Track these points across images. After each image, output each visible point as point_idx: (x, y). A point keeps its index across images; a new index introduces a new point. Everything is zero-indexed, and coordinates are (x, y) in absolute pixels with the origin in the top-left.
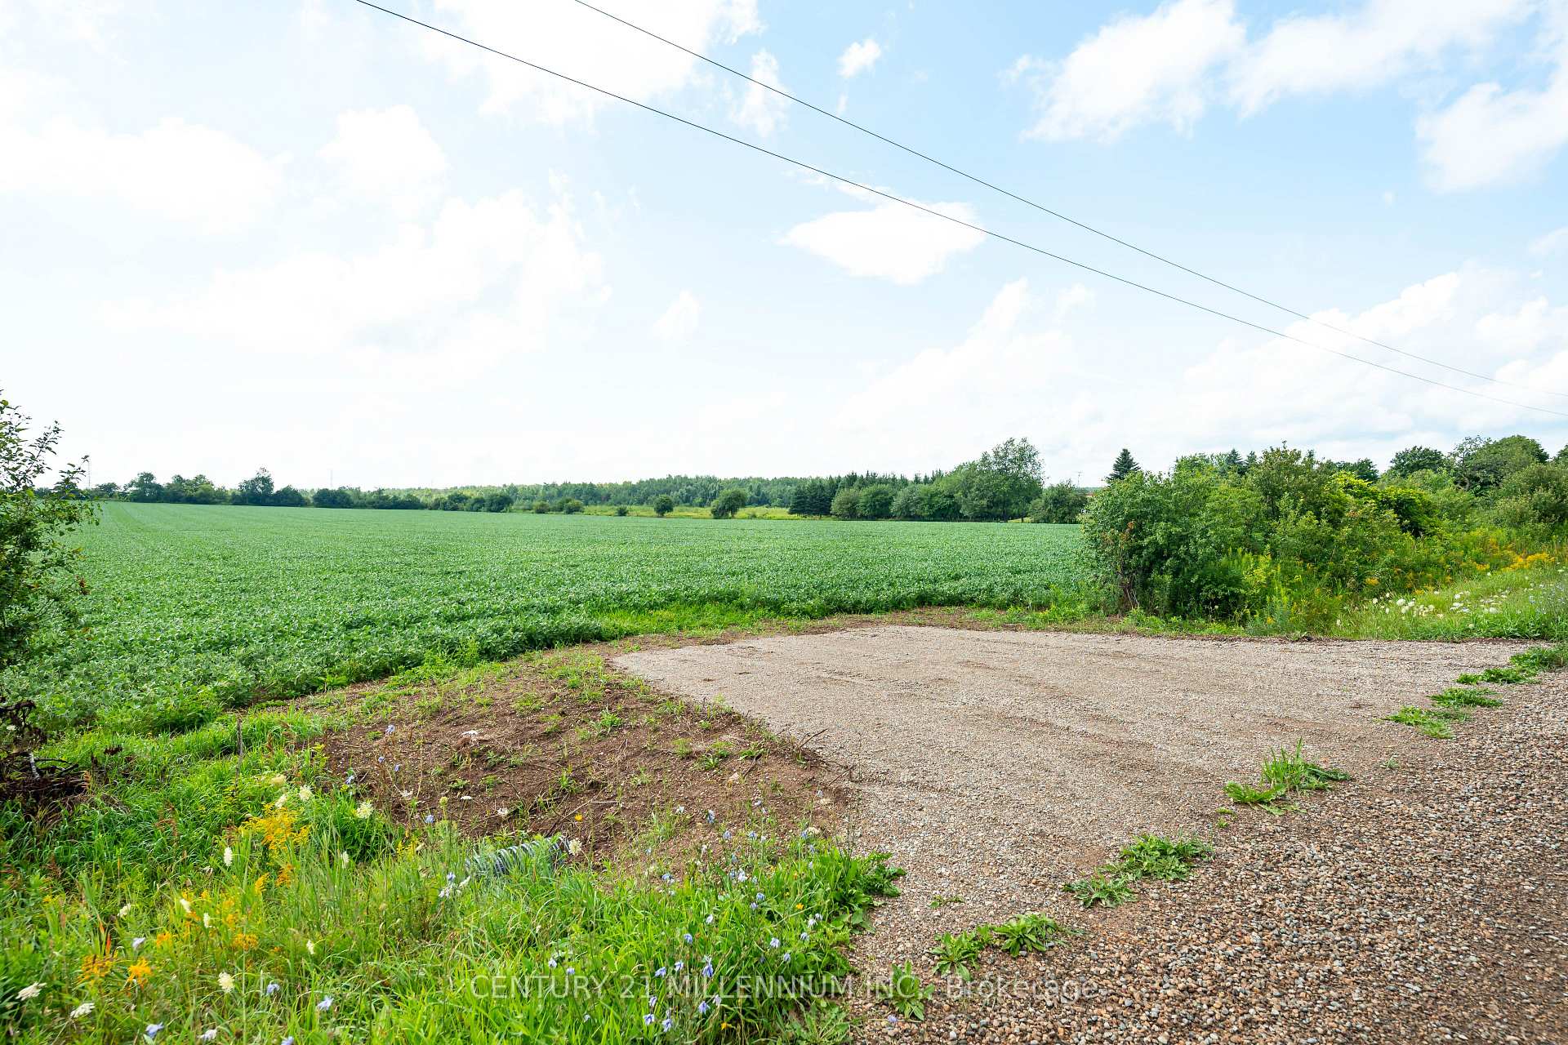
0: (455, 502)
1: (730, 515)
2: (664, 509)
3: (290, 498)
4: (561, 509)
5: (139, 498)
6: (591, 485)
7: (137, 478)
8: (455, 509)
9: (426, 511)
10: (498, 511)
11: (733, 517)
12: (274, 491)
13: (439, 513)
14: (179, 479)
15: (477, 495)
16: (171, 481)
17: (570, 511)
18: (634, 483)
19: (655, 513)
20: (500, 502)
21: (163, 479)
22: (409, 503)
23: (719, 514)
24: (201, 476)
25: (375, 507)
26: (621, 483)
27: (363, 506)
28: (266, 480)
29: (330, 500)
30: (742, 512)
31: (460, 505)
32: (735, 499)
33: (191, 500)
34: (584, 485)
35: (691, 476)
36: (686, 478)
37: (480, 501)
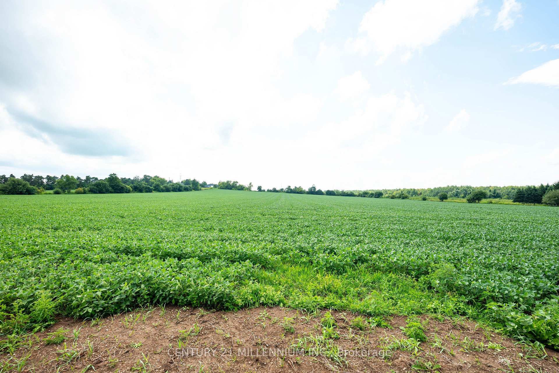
0: (365, 194)
1: (477, 201)
2: (443, 198)
3: (320, 193)
4: (400, 197)
5: (287, 192)
6: (414, 190)
7: (287, 187)
8: (364, 197)
9: (356, 197)
10: (378, 197)
11: (479, 203)
12: (316, 191)
13: (360, 198)
14: (296, 187)
15: (370, 192)
16: (294, 188)
17: (403, 198)
18: (432, 188)
19: (439, 200)
20: (379, 195)
21: (292, 188)
22: (351, 195)
23: (470, 201)
24: (300, 187)
25: (341, 196)
26: (426, 189)
27: (338, 195)
28: (314, 188)
29: (330, 193)
30: (484, 201)
31: (366, 195)
32: (480, 195)
33: (298, 193)
34: (411, 189)
35: (459, 185)
36: (456, 187)
37: (372, 194)
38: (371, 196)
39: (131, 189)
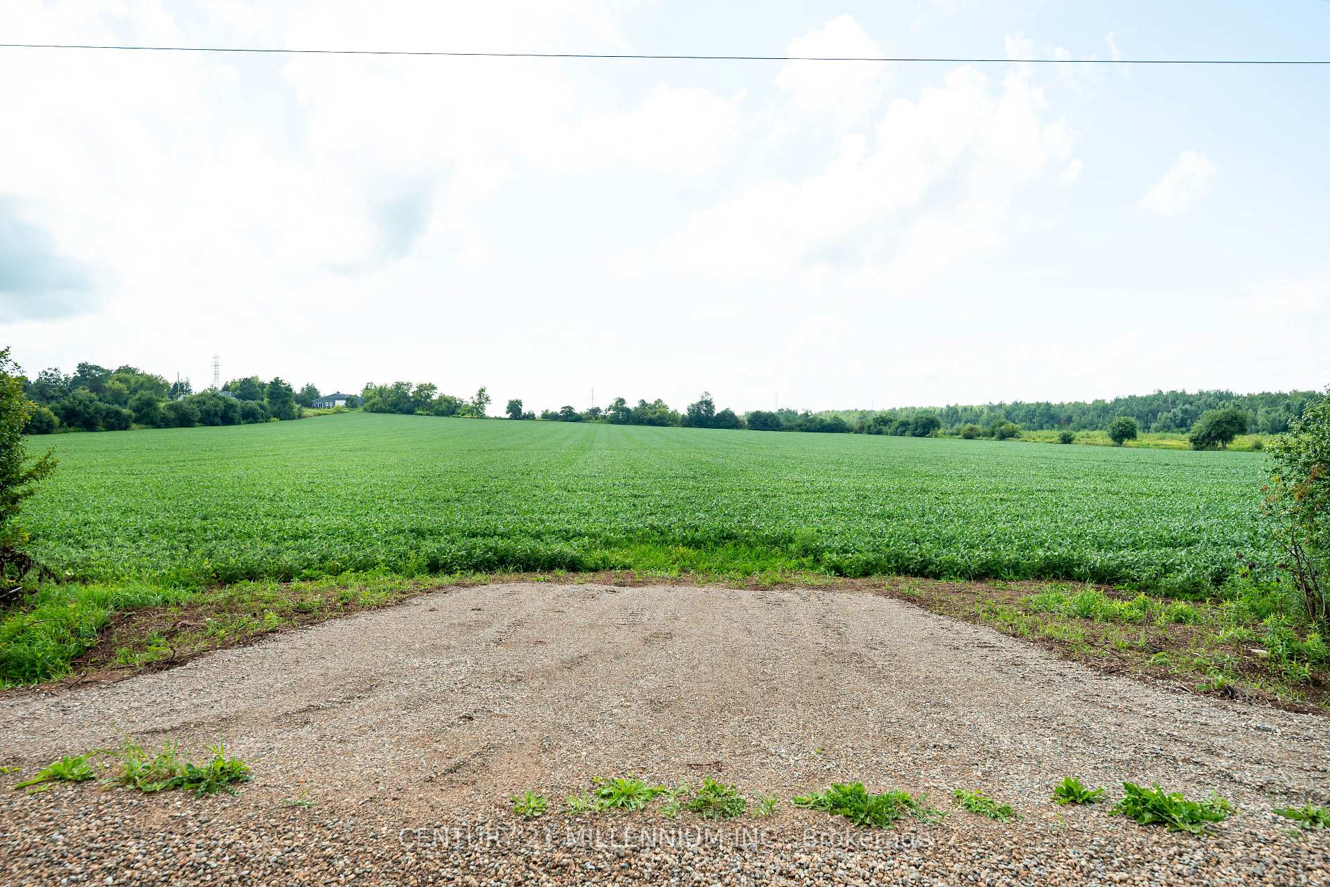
0: (879, 425)
1: (1220, 444)
2: (1123, 435)
3: (727, 421)
4: (993, 434)
5: (614, 420)
6: (1048, 404)
7: (613, 402)
8: (879, 433)
9: (852, 436)
10: (922, 435)
11: (1224, 448)
12: (715, 415)
13: (864, 437)
14: (643, 403)
15: (902, 418)
16: (637, 405)
17: (1003, 437)
18: (1108, 401)
19: (1110, 441)
20: (925, 425)
21: (632, 404)
22: (834, 426)
23: (1201, 443)
24: (660, 401)
25: (802, 430)
26: (1089, 401)
27: (791, 429)
28: (708, 404)
29: (761, 422)
30: (1241, 441)
31: (885, 429)
32: (1227, 423)
33: (651, 423)
34: (1038, 405)
35: (1192, 390)
36: (1183, 394)
37: (905, 424)
38: (901, 429)
39: (56, 420)
